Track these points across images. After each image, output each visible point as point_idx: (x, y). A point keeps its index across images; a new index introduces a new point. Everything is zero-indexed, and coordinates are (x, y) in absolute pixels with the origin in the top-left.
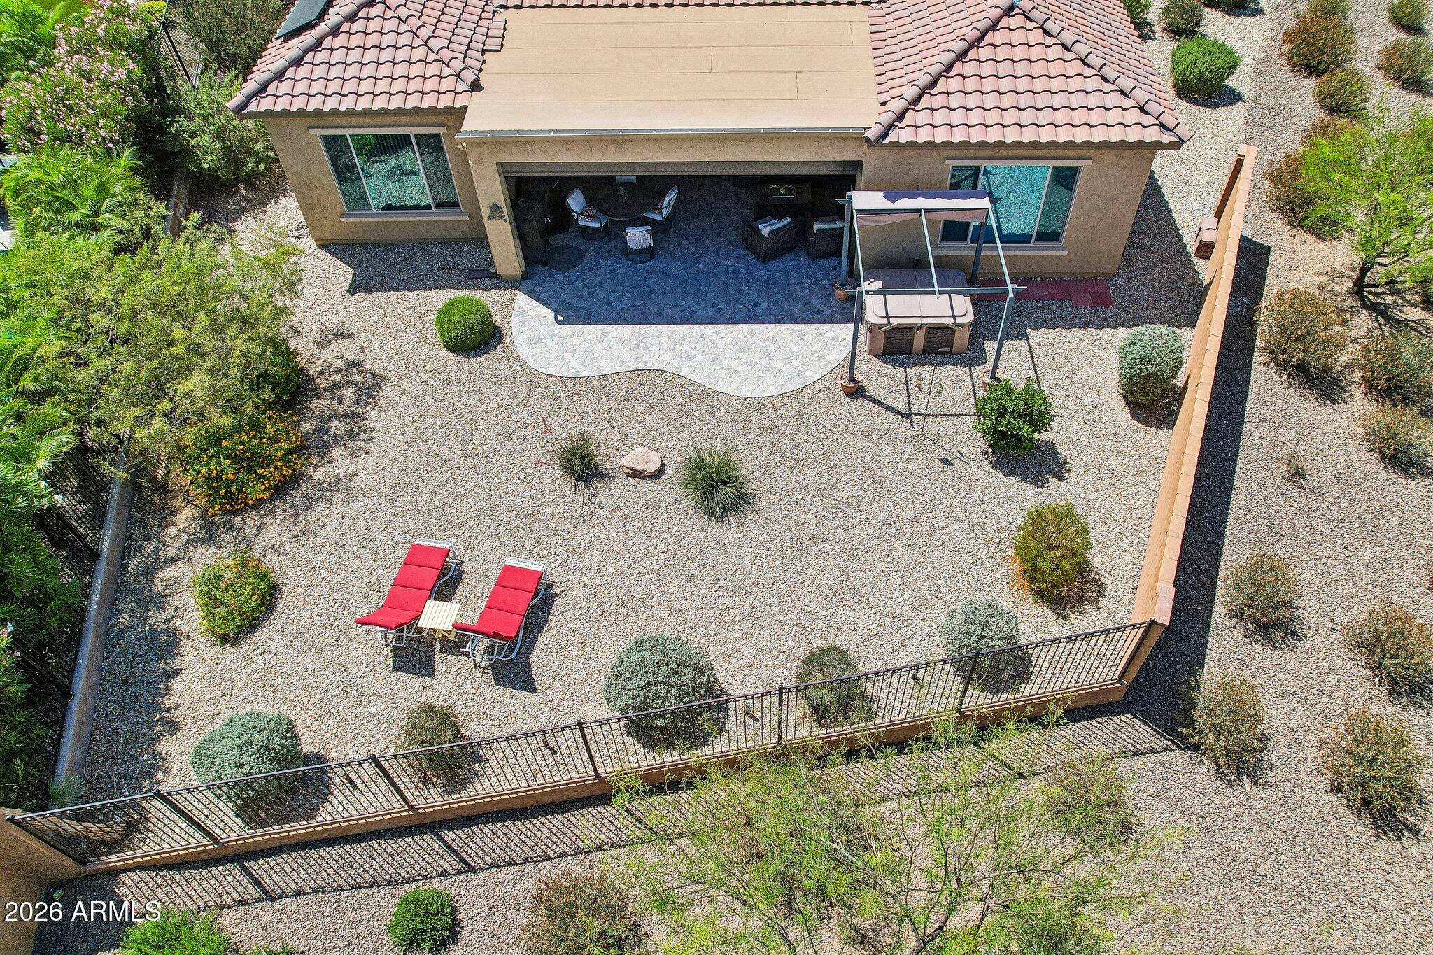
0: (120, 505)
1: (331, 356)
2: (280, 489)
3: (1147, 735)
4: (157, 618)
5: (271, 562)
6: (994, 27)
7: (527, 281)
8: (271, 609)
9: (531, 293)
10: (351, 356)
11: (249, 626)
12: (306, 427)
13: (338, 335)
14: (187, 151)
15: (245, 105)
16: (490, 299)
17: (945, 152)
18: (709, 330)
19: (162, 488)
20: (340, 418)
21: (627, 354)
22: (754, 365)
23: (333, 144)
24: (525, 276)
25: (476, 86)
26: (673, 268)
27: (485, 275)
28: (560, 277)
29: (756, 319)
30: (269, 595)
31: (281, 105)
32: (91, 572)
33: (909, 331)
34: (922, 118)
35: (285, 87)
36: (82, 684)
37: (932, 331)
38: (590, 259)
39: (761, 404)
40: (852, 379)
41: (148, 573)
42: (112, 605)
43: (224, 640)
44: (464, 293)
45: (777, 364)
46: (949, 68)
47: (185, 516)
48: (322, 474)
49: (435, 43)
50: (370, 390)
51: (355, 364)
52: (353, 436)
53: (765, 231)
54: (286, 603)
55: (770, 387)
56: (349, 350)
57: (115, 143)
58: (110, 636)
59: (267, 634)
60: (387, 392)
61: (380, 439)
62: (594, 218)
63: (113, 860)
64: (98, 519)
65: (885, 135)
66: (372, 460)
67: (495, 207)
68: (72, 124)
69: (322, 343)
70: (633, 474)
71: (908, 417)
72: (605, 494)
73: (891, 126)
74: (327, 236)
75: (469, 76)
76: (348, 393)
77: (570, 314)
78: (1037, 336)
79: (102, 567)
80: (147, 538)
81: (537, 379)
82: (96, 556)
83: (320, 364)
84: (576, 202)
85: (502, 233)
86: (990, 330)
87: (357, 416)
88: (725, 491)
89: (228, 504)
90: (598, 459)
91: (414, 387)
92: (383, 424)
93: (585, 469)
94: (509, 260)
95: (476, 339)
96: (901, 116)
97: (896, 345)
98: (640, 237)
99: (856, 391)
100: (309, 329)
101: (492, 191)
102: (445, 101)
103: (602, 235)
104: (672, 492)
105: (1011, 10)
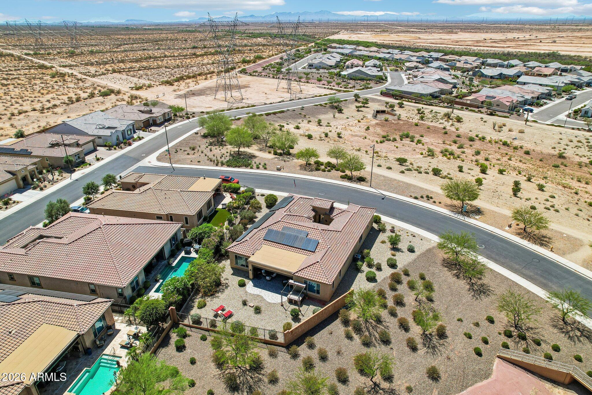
0: (195, 291)
1: (224, 282)
2: (212, 295)
3: (286, 351)
4: (193, 304)
5: (207, 302)
6: (315, 264)
7: (252, 280)
8: (204, 307)
11: (201, 308)
12: (218, 289)
13: (227, 279)
14: (221, 250)
15: (227, 249)
16: (246, 281)
17: (302, 278)
18: (270, 293)
19: (199, 291)
20: (222, 289)
21: (259, 293)
22: (273, 299)
23: (236, 256)
24: (253, 279)
25: (253, 254)
26: (272, 284)
27: (248, 277)
28: (257, 281)
29: (277, 293)
30: (205, 305)
31: (232, 250)
32: (189, 297)
33: (292, 300)
34: (300, 273)
35: (233, 248)
36: (184, 307)
37: (295, 301)
38: (262, 279)
39: (270, 303)
41: (194, 299)
42: (190, 301)
43: (198, 308)
44: (243, 279)
45: (275, 299)
46: (306, 267)
47: (200, 294)
48: (217, 295)
49: (251, 247)
50: (227, 287)
51: (227, 283)
52: (222, 291)
53: (284, 282)
54: (206, 308)
55: (273, 302)
56: (227, 281)
57: (212, 249)
58: (188, 303)
59: (203, 309)
60: (229, 288)
61: (225, 293)
62: (264, 274)
63: (180, 322)
64: (192, 292)
66: (223, 295)
67: (250, 270)
68: (209, 245)
69: (224, 280)
70: (250, 306)
71: (286, 310)
72: (245, 307)
73: (295, 273)
74: (232, 266)
75: (253, 253)
76: (224, 287)
77: (255, 286)
78: (311, 306)
80: (196, 295)
81: (246, 292)
82: (190, 295)
84: (263, 271)
85: (251, 273)
86: (302, 303)
87: (224, 290)
88: (258, 310)
89: (205, 295)
90: (247, 303)
91: (232, 289)
92: (227, 292)
93: (245, 303)
94: (251, 276)
95: (242, 285)
96: (297, 272)
97: (291, 301)
98: (268, 278)
99: (282, 305)
100: (224, 278)
101: (250, 267)
102: (249, 255)
103: (265, 277)
104: (252, 309)
105: (318, 262)
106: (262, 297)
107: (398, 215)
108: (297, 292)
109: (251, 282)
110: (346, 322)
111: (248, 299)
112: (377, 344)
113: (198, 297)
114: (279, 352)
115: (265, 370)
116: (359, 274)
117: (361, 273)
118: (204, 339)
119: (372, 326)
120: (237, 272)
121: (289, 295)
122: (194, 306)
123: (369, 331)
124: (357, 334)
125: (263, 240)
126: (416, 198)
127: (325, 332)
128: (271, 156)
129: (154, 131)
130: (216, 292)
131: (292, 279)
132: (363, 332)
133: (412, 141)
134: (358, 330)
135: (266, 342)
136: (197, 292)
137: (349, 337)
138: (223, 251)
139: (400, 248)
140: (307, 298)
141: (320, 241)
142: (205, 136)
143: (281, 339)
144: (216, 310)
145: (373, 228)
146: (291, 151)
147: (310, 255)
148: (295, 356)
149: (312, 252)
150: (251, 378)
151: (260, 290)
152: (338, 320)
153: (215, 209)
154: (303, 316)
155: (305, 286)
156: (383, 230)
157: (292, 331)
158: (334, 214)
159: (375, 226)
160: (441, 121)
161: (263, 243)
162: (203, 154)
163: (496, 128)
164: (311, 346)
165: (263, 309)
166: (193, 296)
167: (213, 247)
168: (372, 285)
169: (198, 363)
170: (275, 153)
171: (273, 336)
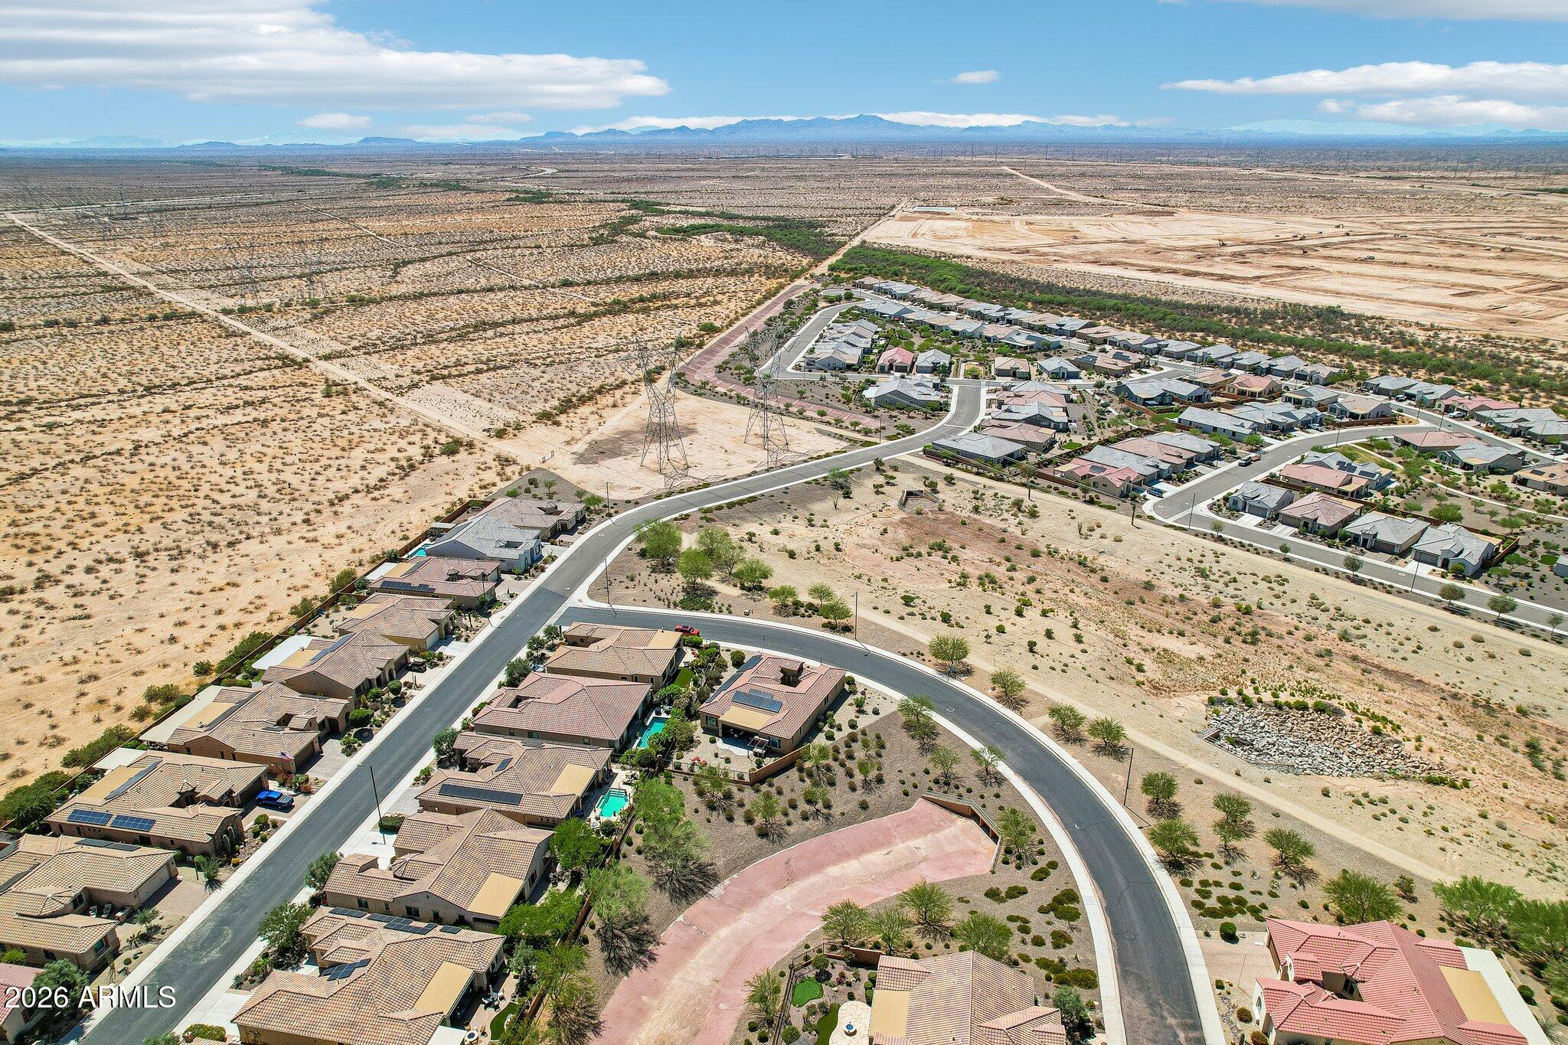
1: (697, 738)
2: (687, 748)
3: (751, 787)
4: (672, 755)
5: (684, 754)
6: (777, 722)
11: (680, 758)
12: (692, 744)
13: (699, 736)
16: (716, 738)
17: (767, 733)
18: (738, 747)
19: (677, 745)
21: (727, 747)
22: (739, 752)
23: (706, 715)
24: (722, 736)
25: (722, 714)
26: (739, 741)
27: (717, 734)
28: (726, 738)
29: (744, 748)
30: (683, 756)
33: (757, 752)
34: (765, 728)
35: (702, 708)
36: (665, 757)
37: (759, 753)
38: (731, 737)
39: (737, 755)
40: (748, 755)
41: (673, 751)
43: (677, 758)
44: (713, 736)
45: (743, 753)
46: (770, 725)
47: (678, 748)
48: (692, 748)
49: (720, 707)
50: (699, 743)
51: (699, 740)
52: (696, 747)
53: (749, 739)
54: (684, 758)
55: (740, 754)
56: (699, 738)
57: (684, 709)
58: (668, 754)
60: (701, 743)
63: (665, 768)
64: (670, 745)
66: (697, 749)
67: (720, 727)
70: (721, 757)
71: (751, 760)
72: (717, 758)
74: (704, 727)
75: (722, 712)
76: (697, 742)
77: (724, 741)
78: (772, 756)
81: (717, 747)
82: (670, 748)
85: (720, 731)
86: (766, 755)
87: (697, 745)
88: (728, 761)
89: (681, 749)
90: (718, 754)
91: (704, 744)
92: (700, 746)
93: (716, 755)
94: (721, 734)
95: (713, 741)
96: (762, 729)
97: (756, 754)
98: (735, 735)
99: (748, 757)
100: (696, 735)
101: (720, 725)
102: (718, 715)
103: (733, 733)
104: (724, 759)
105: (780, 720)
106: (730, 750)
107: (874, 674)
108: (760, 746)
109: (721, 739)
110: (801, 770)
111: (719, 751)
112: (824, 785)
113: (676, 749)
114: (746, 788)
115: (735, 798)
116: (819, 732)
117: (821, 731)
118: (686, 779)
119: (822, 772)
120: (707, 731)
121: (754, 749)
122: (673, 757)
123: (819, 776)
124: (808, 778)
125: (730, 701)
126: (904, 655)
127: (783, 776)
128: (736, 592)
129: (568, 544)
130: (691, 746)
131: (757, 735)
132: (813, 776)
134: (810, 775)
135: (734, 781)
136: (674, 748)
137: (802, 780)
138: (693, 711)
139: (865, 710)
140: (768, 751)
141: (785, 701)
142: (643, 554)
143: (747, 779)
144: (693, 759)
145: (843, 689)
146: (765, 583)
147: (773, 714)
148: (758, 791)
149: (776, 712)
150: (725, 802)
151: (729, 745)
152: (795, 767)
153: (678, 667)
154: (765, 764)
155: (768, 740)
156: (854, 692)
157: (757, 772)
158: (802, 674)
159: (847, 687)
160: (1006, 515)
161: (731, 703)
162: (647, 589)
163: (1084, 531)
164: (771, 785)
165: (732, 759)
167: (683, 707)
168: (829, 743)
170: (743, 588)
171: (741, 777)
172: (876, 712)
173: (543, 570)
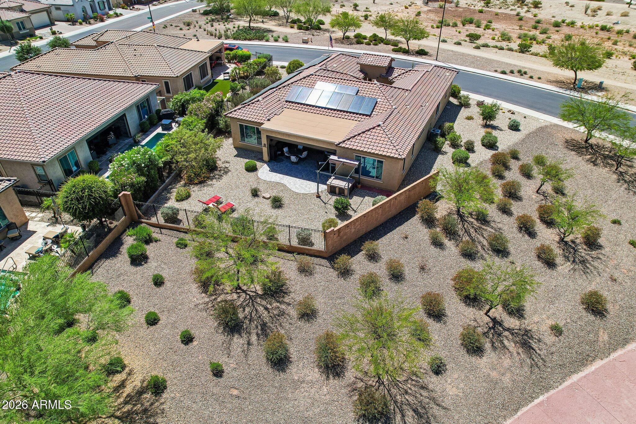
0: (173, 177)
1: (223, 166)
2: (201, 183)
3: (328, 264)
4: (168, 195)
5: (192, 193)
6: (374, 128)
7: (269, 163)
8: (187, 199)
9: (268, 165)
10: (227, 166)
11: (182, 200)
12: (211, 175)
13: (227, 162)
14: (218, 123)
15: (227, 114)
16: (258, 164)
17: (353, 151)
18: (298, 179)
19: (181, 177)
20: (218, 175)
21: (279, 179)
22: (302, 187)
23: (241, 126)
24: (269, 162)
25: (269, 120)
26: (300, 168)
27: (261, 160)
28: (276, 164)
29: (309, 180)
30: (188, 197)
31: (233, 116)
32: (162, 184)
33: (335, 188)
34: (349, 143)
35: (235, 113)
37: (340, 189)
38: (284, 162)
39: (297, 194)
40: (318, 194)
41: (171, 189)
42: (163, 190)
43: (177, 201)
44: (252, 161)
45: (307, 188)
47: (182, 182)
48: (210, 182)
49: (265, 111)
50: (226, 173)
51: (227, 168)
52: (219, 178)
53: (320, 163)
54: (190, 200)
55: (303, 192)
56: (227, 165)
57: (204, 117)
58: (160, 194)
59: (184, 202)
60: (230, 173)
61: (222, 180)
62: (288, 154)
63: (143, 220)
64: (168, 177)
65: (339, 144)
66: (219, 183)
67: (265, 144)
68: (198, 113)
69: (223, 163)
70: (264, 197)
71: (325, 204)
72: (256, 199)
73: (341, 143)
74: (236, 146)
75: (268, 118)
76: (222, 172)
77: (273, 170)
78: (366, 198)
79: (164, 184)
80: (174, 184)
81: (258, 178)
82: (164, 182)
83: (220, 166)
84: (285, 150)
85: (265, 150)
86: (353, 191)
87: (221, 176)
88: (277, 203)
89: (190, 182)
90: (259, 193)
91: (235, 174)
92: (225, 178)
93: (255, 193)
94: (266, 157)
95: (252, 169)
96: (344, 141)
97: (332, 190)
98: (293, 158)
99: (319, 197)
100: (223, 160)
101: (264, 141)
102: (262, 121)
103: (289, 158)
104: (269, 202)
105: (379, 126)
106: (284, 186)
107: (482, 90)
108: (342, 176)
109: (266, 165)
110: (429, 221)
111: (261, 187)
112: (486, 256)
113: (178, 185)
114: (317, 267)
115: (292, 295)
116: (440, 156)
117: (443, 154)
118: (182, 245)
119: (473, 227)
120: (242, 152)
121: (330, 180)
122: (169, 199)
123: (470, 235)
124: (450, 240)
125: (284, 103)
126: (504, 73)
127: (395, 235)
128: (295, 31)
129: (138, 9)
130: (208, 178)
131: (334, 154)
132: (459, 236)
133: (478, 27)
135: (290, 250)
136: (178, 177)
137: (437, 243)
138: (222, 124)
139: (496, 125)
140: (360, 186)
141: (378, 100)
142: (206, 13)
143: (319, 244)
144: (207, 202)
145: (449, 103)
146: (322, 26)
147: (362, 120)
148: (345, 273)
149: (367, 115)
150: (266, 309)
151: (281, 176)
152: (415, 217)
153: (214, 80)
154: (355, 212)
155: (357, 163)
156: (466, 104)
157: (339, 230)
158: (393, 76)
159: (452, 100)
160: (513, 7)
161: (285, 106)
162: (202, 30)
164: (373, 257)
165: (285, 201)
166: (170, 184)
167: (204, 115)
169: (168, 284)
170: (300, 28)
171: (305, 240)
172: (515, 127)
173: (102, 20)
